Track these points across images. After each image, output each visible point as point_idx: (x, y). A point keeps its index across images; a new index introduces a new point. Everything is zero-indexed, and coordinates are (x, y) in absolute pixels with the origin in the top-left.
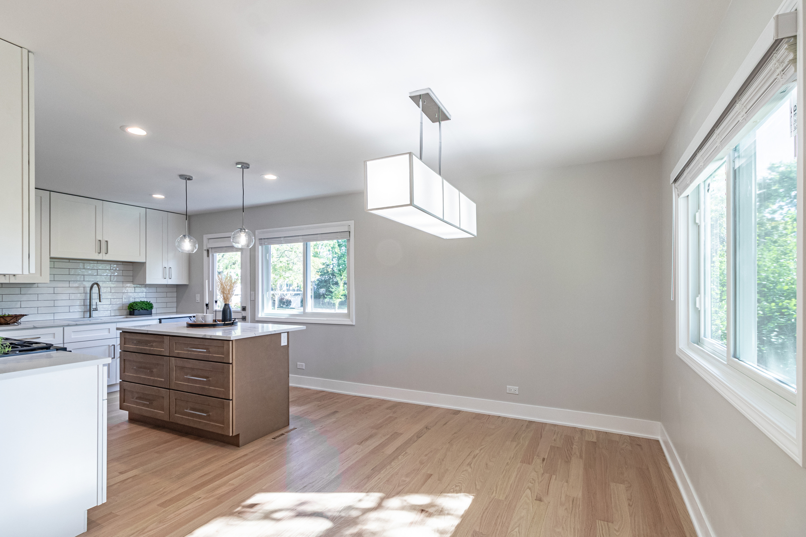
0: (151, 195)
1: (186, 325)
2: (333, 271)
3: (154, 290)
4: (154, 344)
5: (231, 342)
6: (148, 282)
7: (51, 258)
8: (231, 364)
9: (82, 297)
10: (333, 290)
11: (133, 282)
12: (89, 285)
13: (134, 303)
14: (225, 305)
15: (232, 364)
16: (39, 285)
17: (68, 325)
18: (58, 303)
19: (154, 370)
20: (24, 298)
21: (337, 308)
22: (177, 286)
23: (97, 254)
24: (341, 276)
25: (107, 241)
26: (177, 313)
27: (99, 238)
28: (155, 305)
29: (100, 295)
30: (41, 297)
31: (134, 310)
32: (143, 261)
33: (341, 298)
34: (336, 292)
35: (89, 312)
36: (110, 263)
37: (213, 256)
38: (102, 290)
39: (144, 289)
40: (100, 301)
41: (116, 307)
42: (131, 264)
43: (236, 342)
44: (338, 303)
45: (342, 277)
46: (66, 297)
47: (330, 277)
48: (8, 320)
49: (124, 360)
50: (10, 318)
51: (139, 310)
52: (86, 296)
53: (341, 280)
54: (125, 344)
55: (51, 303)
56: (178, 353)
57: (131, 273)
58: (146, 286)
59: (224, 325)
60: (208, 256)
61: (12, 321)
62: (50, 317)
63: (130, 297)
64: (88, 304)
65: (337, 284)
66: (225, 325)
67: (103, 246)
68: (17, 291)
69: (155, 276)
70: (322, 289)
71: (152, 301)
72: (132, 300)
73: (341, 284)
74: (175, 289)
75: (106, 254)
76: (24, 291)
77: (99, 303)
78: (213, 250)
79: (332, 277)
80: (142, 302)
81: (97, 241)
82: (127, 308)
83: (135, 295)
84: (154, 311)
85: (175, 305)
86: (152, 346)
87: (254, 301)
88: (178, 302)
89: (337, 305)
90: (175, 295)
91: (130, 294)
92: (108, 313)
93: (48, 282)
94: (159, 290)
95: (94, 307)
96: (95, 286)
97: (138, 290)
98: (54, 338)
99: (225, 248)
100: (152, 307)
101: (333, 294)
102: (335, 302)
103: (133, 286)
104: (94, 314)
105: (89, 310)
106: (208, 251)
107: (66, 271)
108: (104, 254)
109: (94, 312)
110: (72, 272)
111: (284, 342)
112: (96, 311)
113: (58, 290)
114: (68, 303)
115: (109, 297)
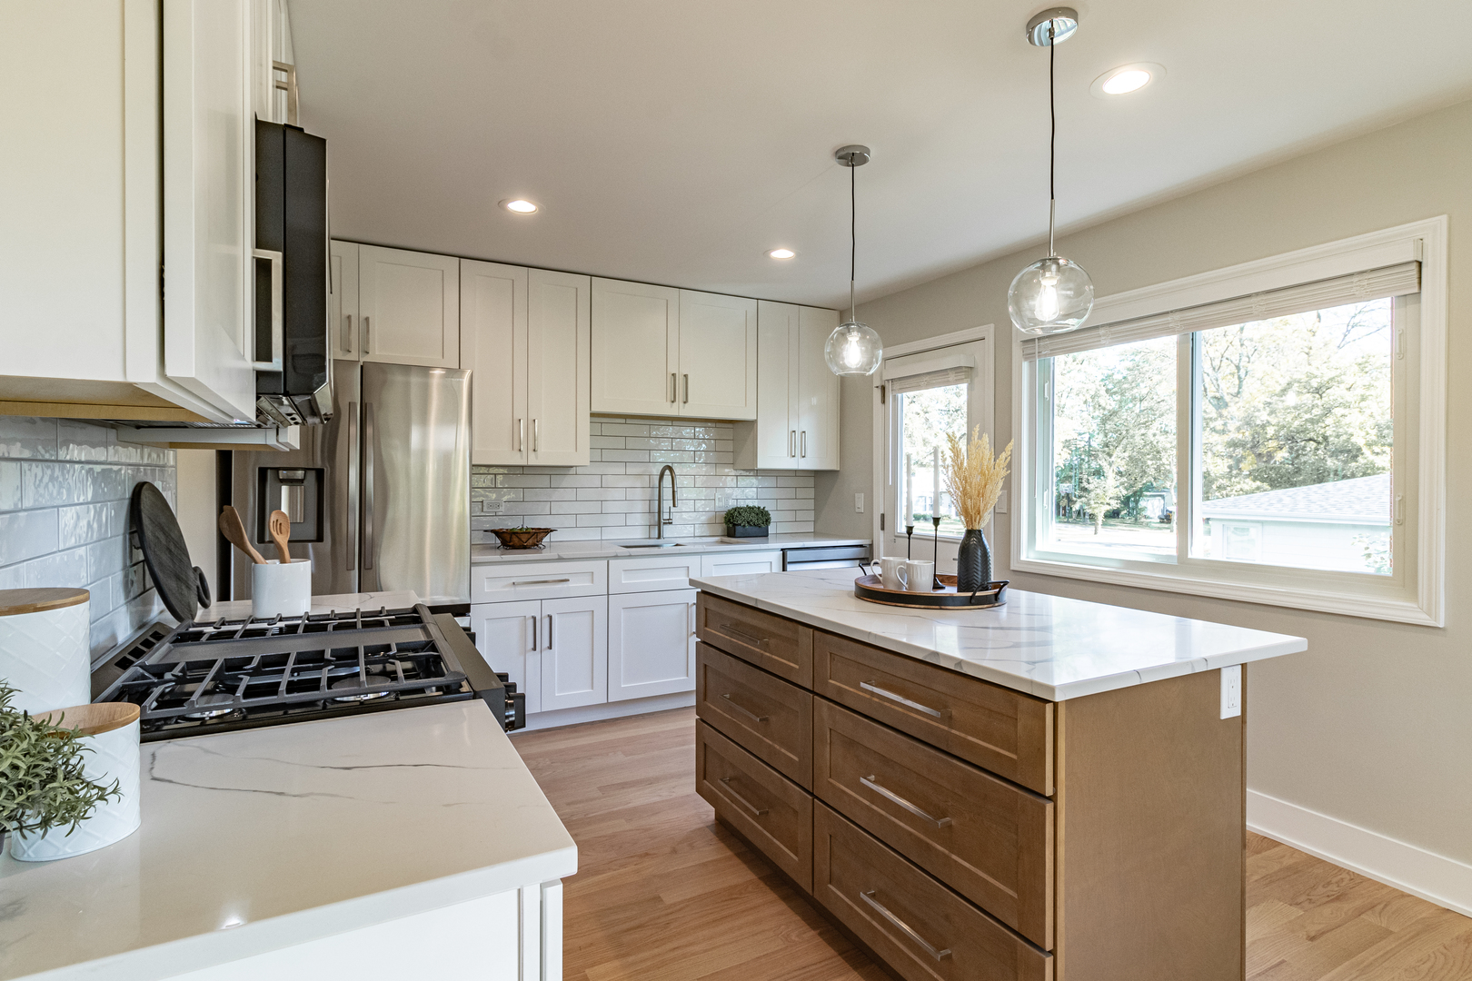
0: (766, 253)
1: (853, 588)
2: (1090, 446)
3: (771, 482)
4: (773, 642)
5: (1049, 708)
6: (760, 465)
7: (592, 415)
8: (1049, 798)
9: (647, 494)
10: (1090, 487)
11: (733, 464)
12: (656, 470)
13: (735, 509)
14: (970, 533)
15: (1053, 799)
16: (580, 470)
17: (616, 557)
18: (609, 507)
19: (773, 719)
20: (557, 495)
21: (1099, 527)
22: (817, 474)
23: (669, 403)
24: (1110, 455)
25: (686, 376)
26: (817, 534)
27: (672, 370)
28: (773, 516)
29: (674, 492)
30: (582, 494)
31: (734, 525)
32: (753, 417)
33: (1109, 504)
34: (1098, 491)
35: (657, 527)
36: (694, 424)
37: (895, 399)
38: (678, 481)
39: (754, 481)
40: (674, 506)
41: (703, 518)
42: (730, 426)
43: (1067, 708)
44: (1102, 515)
45: (1113, 459)
46: (619, 494)
47: (1083, 460)
48: (524, 540)
49: (706, 665)
50: (526, 536)
51: (744, 526)
52: (653, 494)
53: (1110, 464)
54: (706, 626)
55: (595, 508)
56: (840, 690)
57: (730, 446)
58: (759, 473)
59: (971, 604)
60: (883, 402)
61: (530, 541)
62: (594, 535)
63: (728, 497)
64: (657, 511)
65: (1098, 473)
66: (971, 602)
67: (678, 386)
68: (544, 481)
69: (774, 452)
70: (1065, 485)
71: (768, 506)
72: (732, 504)
73: (1110, 473)
74: (811, 482)
75: (685, 403)
76: (556, 481)
77: (673, 509)
78: (897, 385)
79: (1086, 459)
80: (750, 508)
81: (670, 376)
82: (723, 521)
83: (737, 493)
84: (771, 529)
85: (811, 516)
86: (766, 647)
87: (1008, 514)
88: (818, 510)
89: (1100, 518)
90: (811, 493)
91: (728, 491)
92: (689, 530)
93: (588, 464)
94: (782, 482)
95: (666, 516)
96: (667, 472)
97: (743, 482)
98: (593, 582)
99: (927, 378)
100: (768, 521)
101: (1092, 495)
102: (1096, 511)
103: (733, 473)
104: (667, 530)
105: (659, 522)
106: (883, 388)
107: (620, 443)
108: (682, 404)
109: (665, 526)
110: (631, 443)
111: (1230, 707)
112: (670, 526)
113: (608, 481)
114: (623, 507)
115: (690, 496)
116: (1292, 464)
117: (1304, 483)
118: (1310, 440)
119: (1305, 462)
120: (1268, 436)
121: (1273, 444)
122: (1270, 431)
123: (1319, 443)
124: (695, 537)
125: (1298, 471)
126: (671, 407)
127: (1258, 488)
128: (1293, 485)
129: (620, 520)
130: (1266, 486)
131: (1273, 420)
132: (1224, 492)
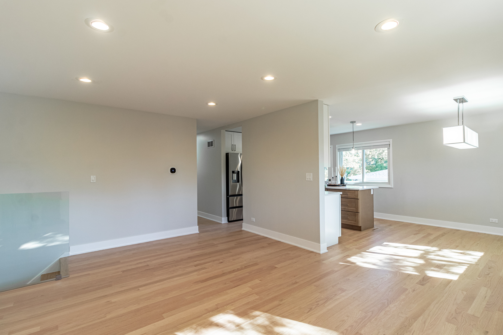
5: (359, 191)
14: (342, 178)
15: (359, 199)
111: (372, 192)
116: (375, 165)
117: (378, 170)
118: (379, 159)
119: (378, 165)
120: (370, 158)
121: (371, 160)
122: (370, 156)
123: (382, 160)
125: (377, 167)
127: (368, 172)
128: (376, 171)
130: (369, 171)
131: (371, 153)
132: (359, 173)
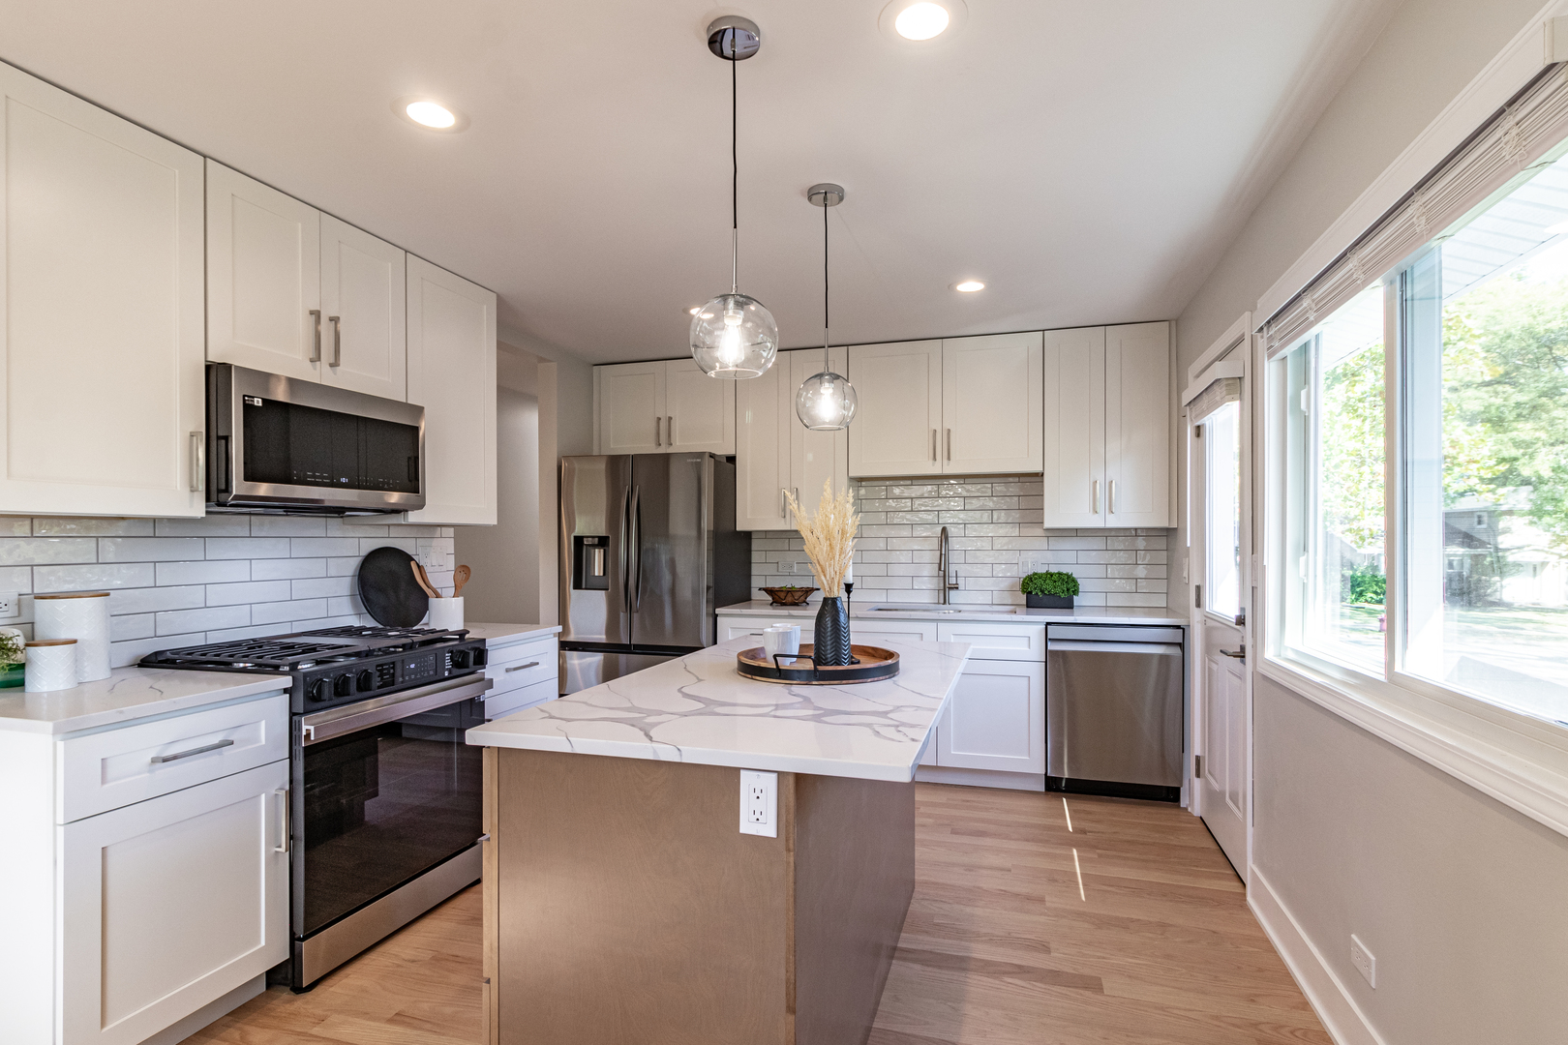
6: (1047, 523)
7: (853, 478)
11: (1042, 524)
12: (935, 532)
13: (1034, 576)
18: (895, 570)
23: (931, 461)
25: (949, 430)
26: (1169, 610)
27: (934, 428)
28: (1083, 585)
31: (1035, 594)
32: (1038, 469)
35: (942, 592)
39: (1074, 542)
41: (1005, 584)
46: (905, 557)
50: (800, 593)
55: (880, 570)
57: (1039, 503)
60: (1197, 434)
63: (1034, 561)
67: (941, 443)
69: (1064, 507)
71: (1076, 572)
75: (949, 459)
80: (1054, 574)
81: (930, 433)
82: (1022, 587)
83: (1031, 557)
84: (1078, 600)
85: (1162, 586)
88: (1169, 578)
90: (1162, 557)
91: (1037, 555)
92: (986, 598)
97: (1058, 543)
100: (1076, 589)
103: (1042, 533)
107: (907, 505)
108: (945, 461)
109: (952, 592)
112: (958, 591)
113: (895, 543)
114: (910, 570)
115: (987, 560)
124: (993, 604)
126: (933, 465)
129: (907, 583)
